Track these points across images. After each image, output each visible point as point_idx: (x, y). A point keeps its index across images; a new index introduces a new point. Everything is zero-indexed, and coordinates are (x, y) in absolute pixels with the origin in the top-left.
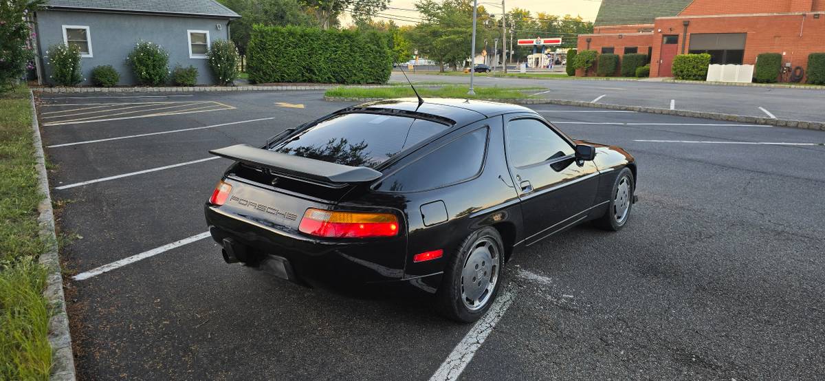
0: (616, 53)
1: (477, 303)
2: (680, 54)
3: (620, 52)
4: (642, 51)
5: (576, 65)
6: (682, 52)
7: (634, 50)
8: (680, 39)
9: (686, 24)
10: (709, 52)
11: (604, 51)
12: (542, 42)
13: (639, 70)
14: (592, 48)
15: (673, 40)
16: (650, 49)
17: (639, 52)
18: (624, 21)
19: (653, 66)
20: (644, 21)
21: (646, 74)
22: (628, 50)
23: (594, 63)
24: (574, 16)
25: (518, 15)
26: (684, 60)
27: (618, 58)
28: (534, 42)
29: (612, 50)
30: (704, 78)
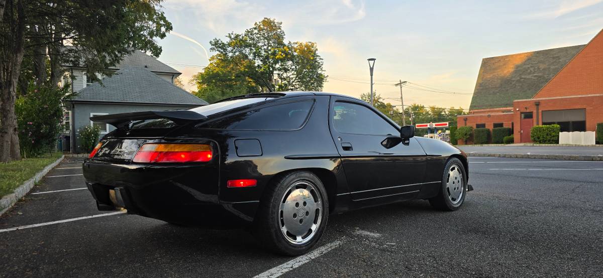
0: (487, 127)
1: (299, 239)
2: (535, 126)
3: (490, 127)
4: (507, 125)
5: (457, 136)
6: (537, 124)
7: (501, 125)
8: (535, 115)
9: (538, 104)
10: (559, 123)
11: (478, 126)
12: (434, 125)
13: (505, 138)
14: (469, 125)
15: (529, 116)
16: (513, 124)
17: (505, 127)
18: (491, 106)
19: (516, 136)
20: (506, 105)
21: (511, 141)
22: (495, 125)
23: (471, 135)
24: (457, 108)
25: (415, 108)
26: (540, 130)
27: (488, 131)
28: (429, 125)
29: (484, 125)
30: (557, 142)
